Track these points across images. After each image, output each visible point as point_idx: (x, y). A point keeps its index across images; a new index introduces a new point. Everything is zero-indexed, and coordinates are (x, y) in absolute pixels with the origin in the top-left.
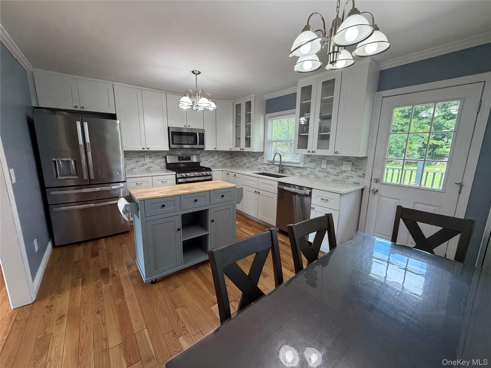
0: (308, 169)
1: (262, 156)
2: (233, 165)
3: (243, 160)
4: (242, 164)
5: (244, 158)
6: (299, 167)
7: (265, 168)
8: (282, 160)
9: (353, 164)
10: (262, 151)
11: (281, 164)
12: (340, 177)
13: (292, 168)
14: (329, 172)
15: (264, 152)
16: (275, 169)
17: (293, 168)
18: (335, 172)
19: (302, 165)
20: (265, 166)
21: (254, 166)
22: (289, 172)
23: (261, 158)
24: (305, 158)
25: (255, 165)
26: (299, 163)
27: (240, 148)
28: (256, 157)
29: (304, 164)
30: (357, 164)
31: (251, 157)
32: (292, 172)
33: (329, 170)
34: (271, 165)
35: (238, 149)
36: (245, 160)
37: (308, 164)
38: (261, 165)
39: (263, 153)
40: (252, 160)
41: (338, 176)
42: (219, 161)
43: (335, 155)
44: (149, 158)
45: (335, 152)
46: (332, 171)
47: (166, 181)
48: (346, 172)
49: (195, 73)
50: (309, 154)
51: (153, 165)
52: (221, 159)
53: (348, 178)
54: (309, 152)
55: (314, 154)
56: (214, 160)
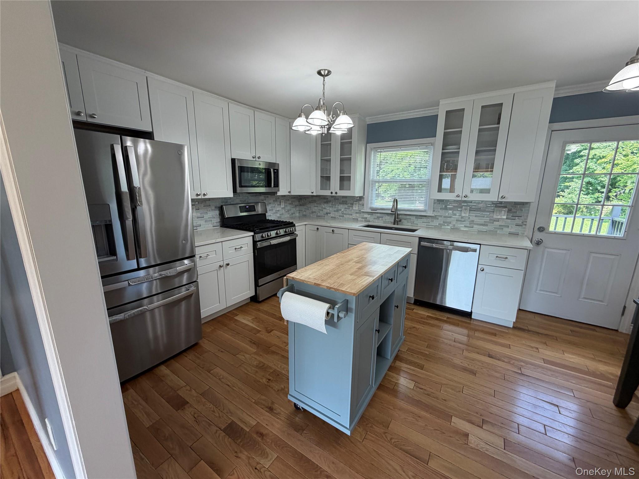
0: (440, 218)
1: (361, 202)
2: (305, 216)
3: (325, 208)
4: (321, 213)
5: (326, 205)
6: (426, 216)
7: (366, 218)
8: (398, 207)
9: (509, 211)
10: (361, 195)
11: (397, 213)
12: (490, 227)
13: (414, 218)
14: (473, 221)
15: (364, 197)
16: (383, 220)
18: (482, 221)
19: (430, 213)
20: (365, 215)
21: (344, 215)
22: (408, 222)
23: (359, 204)
24: (435, 203)
25: (346, 214)
26: (425, 211)
27: (330, 191)
28: (348, 204)
29: (434, 211)
30: (514, 210)
31: (340, 203)
32: (413, 222)
33: (472, 218)
34: (376, 214)
35: (327, 193)
36: (328, 208)
37: (439, 212)
38: (358, 215)
39: (361, 198)
40: (342, 207)
41: (487, 225)
42: (286, 211)
43: (500, 200)
44: (196, 210)
45: (500, 196)
46: (477, 220)
47: (240, 247)
48: (498, 220)
49: (323, 73)
50: (458, 199)
51: (202, 222)
52: (289, 207)
53: (501, 227)
54: (458, 196)
55: (466, 199)
56: (280, 209)
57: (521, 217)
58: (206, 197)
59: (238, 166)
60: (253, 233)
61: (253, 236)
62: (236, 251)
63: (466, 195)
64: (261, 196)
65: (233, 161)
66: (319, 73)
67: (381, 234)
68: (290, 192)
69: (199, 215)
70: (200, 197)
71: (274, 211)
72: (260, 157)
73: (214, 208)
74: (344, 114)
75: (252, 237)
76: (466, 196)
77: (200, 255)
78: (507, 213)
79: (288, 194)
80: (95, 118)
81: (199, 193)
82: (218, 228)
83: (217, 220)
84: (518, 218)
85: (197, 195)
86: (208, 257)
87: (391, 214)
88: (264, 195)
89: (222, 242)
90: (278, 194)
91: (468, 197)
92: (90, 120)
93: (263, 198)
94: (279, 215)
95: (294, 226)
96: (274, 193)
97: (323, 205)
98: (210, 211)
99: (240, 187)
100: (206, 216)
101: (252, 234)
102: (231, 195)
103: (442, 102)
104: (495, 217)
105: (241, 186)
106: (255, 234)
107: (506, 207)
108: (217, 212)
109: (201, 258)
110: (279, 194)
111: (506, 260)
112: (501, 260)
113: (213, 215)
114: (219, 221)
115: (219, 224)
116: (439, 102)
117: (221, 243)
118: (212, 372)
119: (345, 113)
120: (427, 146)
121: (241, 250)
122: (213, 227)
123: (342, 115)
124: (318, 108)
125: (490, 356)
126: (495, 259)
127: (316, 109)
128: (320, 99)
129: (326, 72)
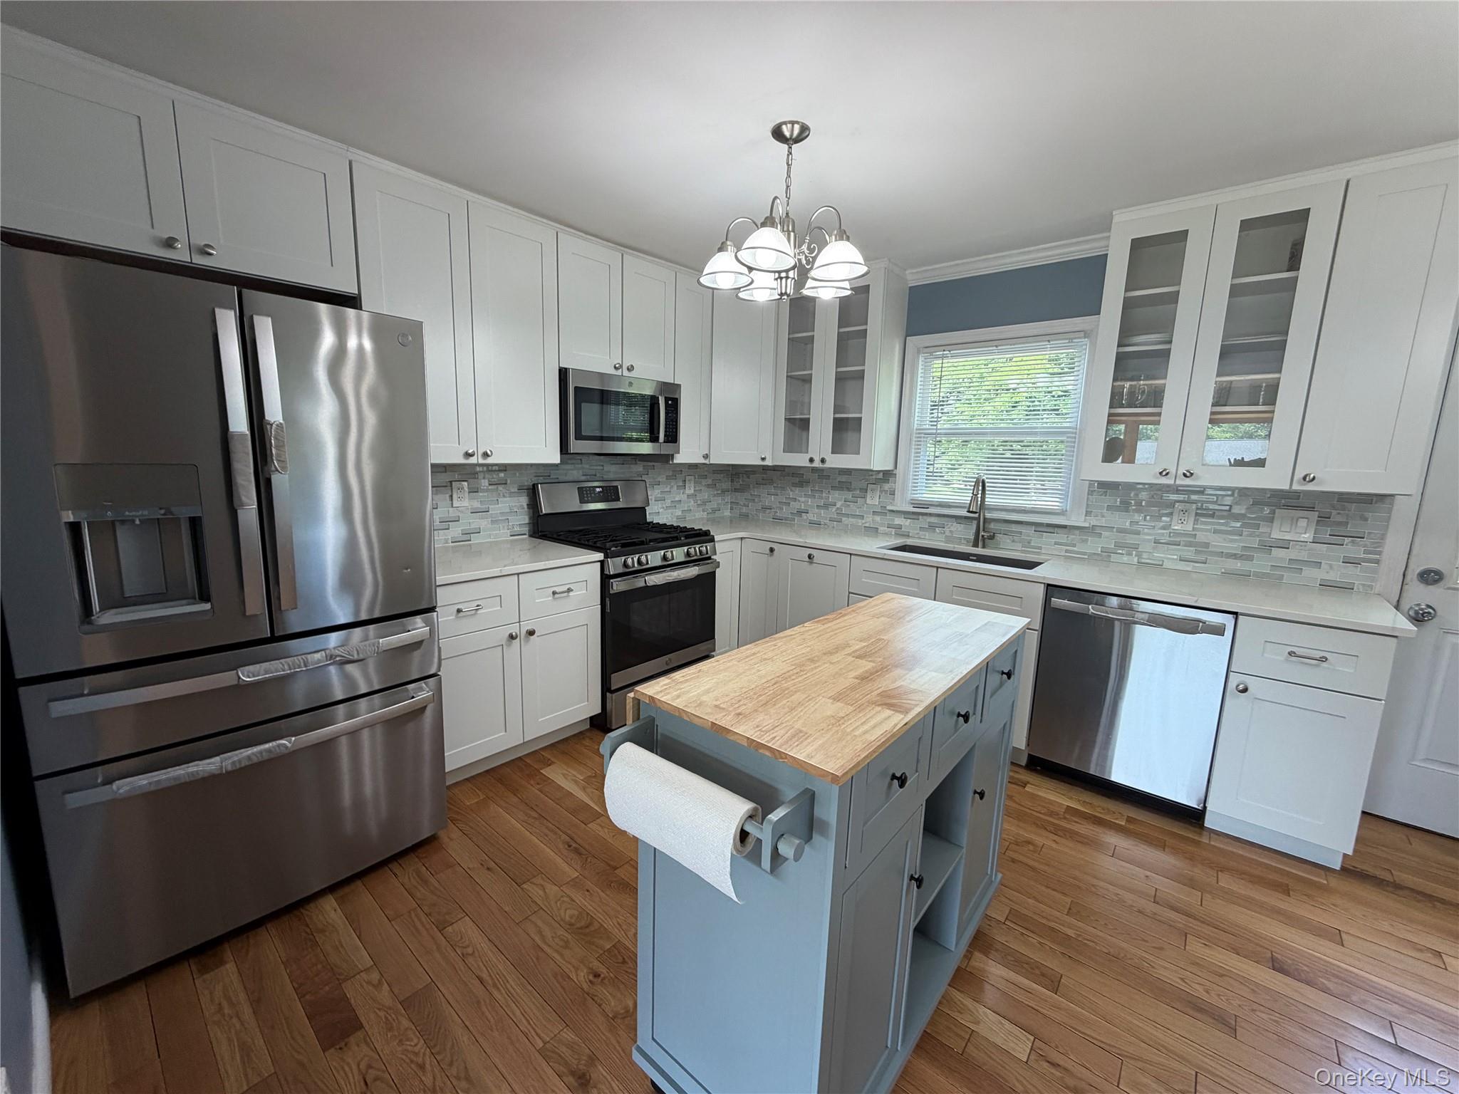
0: (1105, 534)
1: (886, 487)
2: (745, 517)
3: (795, 500)
4: (785, 511)
5: (797, 490)
6: (1065, 527)
7: (900, 527)
8: (986, 500)
9: (1323, 519)
10: (889, 467)
11: (984, 515)
12: (1260, 564)
13: (1031, 530)
14: (1207, 545)
15: (897, 472)
16: (944, 533)
17: (1033, 528)
18: (1234, 545)
19: (1077, 520)
20: (896, 519)
21: (844, 519)
22: (1013, 541)
23: (881, 491)
24: (1091, 493)
25: (847, 515)
26: (1063, 513)
27: (808, 456)
28: (855, 489)
29: (1088, 513)
30: (1339, 519)
31: (834, 488)
32: (1029, 543)
33: (1201, 537)
34: (925, 517)
35: (799, 460)
36: (803, 499)
37: (1103, 516)
38: (878, 518)
39: (887, 475)
40: (837, 497)
41: (1250, 558)
42: (699, 502)
43: (1296, 487)
44: (469, 492)
45: (1299, 474)
46: (1218, 542)
47: (566, 589)
48: (1285, 545)
49: (787, 134)
50: (1164, 481)
51: (483, 523)
52: (705, 495)
53: (1296, 565)
54: (1164, 473)
55: (1188, 482)
56: (684, 497)
57: (1363, 538)
58: (489, 461)
59: (576, 388)
60: (603, 554)
61: (602, 562)
62: (554, 598)
63: (1188, 471)
64: (636, 464)
65: (563, 374)
66: (777, 134)
67: (939, 569)
68: (706, 457)
69: (476, 504)
70: (473, 460)
71: (668, 502)
72: (632, 366)
73: (516, 491)
74: (841, 239)
75: (599, 564)
76: (1188, 474)
77: (460, 606)
78: (1316, 525)
79: (703, 461)
80: (211, 254)
81: (470, 451)
82: (523, 539)
83: (522, 519)
84: (1353, 542)
85: (468, 455)
86: (479, 612)
87: (966, 518)
88: (646, 463)
89: (518, 574)
90: (675, 461)
91: (1194, 475)
92: (200, 261)
93: (641, 469)
94: (680, 513)
95: (712, 540)
96: (667, 458)
97: (791, 490)
98: (504, 496)
99: (576, 439)
100: (496, 509)
101: (600, 556)
102: (554, 457)
103: (1119, 217)
104: (1276, 534)
105: (579, 436)
106: (606, 556)
107: (1312, 509)
108: (524, 500)
109: (461, 614)
110: (679, 459)
111: (1324, 664)
112: (1302, 663)
113: (513, 509)
114: (527, 521)
115: (526, 530)
116: (1111, 217)
117: (516, 576)
118: (450, 929)
119: (845, 236)
120: (1072, 339)
121: (568, 596)
122: (511, 536)
123: (836, 240)
124: (769, 222)
125: (1277, 966)
126: (1287, 660)
127: (763, 225)
128: (776, 198)
129: (797, 128)
